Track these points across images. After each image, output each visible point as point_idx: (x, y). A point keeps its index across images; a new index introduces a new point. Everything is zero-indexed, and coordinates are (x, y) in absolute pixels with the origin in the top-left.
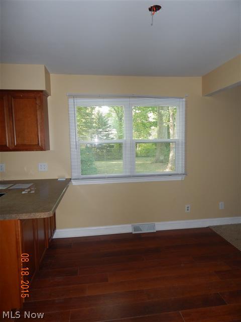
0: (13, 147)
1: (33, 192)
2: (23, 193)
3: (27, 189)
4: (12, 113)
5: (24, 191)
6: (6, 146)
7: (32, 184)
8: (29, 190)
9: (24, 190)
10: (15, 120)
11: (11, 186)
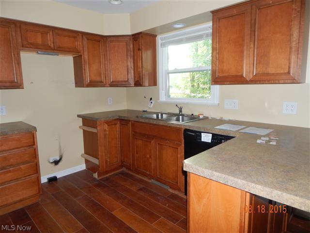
0: (251, 77)
1: (274, 143)
2: (259, 141)
3: (264, 136)
4: (255, 31)
5: (260, 139)
6: (242, 76)
7: (271, 130)
8: (268, 139)
9: (259, 137)
10: (258, 40)
11: (242, 129)
